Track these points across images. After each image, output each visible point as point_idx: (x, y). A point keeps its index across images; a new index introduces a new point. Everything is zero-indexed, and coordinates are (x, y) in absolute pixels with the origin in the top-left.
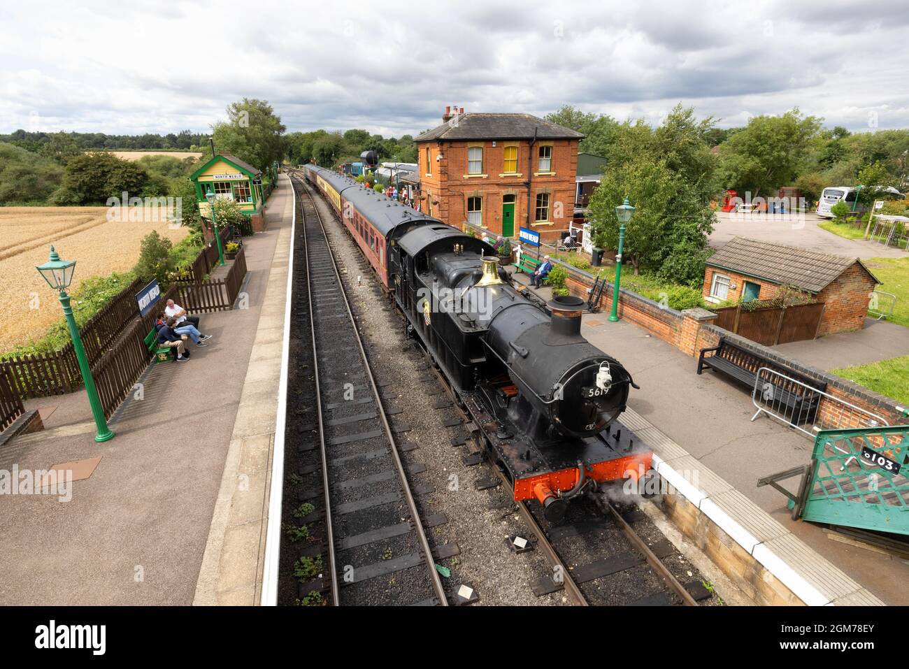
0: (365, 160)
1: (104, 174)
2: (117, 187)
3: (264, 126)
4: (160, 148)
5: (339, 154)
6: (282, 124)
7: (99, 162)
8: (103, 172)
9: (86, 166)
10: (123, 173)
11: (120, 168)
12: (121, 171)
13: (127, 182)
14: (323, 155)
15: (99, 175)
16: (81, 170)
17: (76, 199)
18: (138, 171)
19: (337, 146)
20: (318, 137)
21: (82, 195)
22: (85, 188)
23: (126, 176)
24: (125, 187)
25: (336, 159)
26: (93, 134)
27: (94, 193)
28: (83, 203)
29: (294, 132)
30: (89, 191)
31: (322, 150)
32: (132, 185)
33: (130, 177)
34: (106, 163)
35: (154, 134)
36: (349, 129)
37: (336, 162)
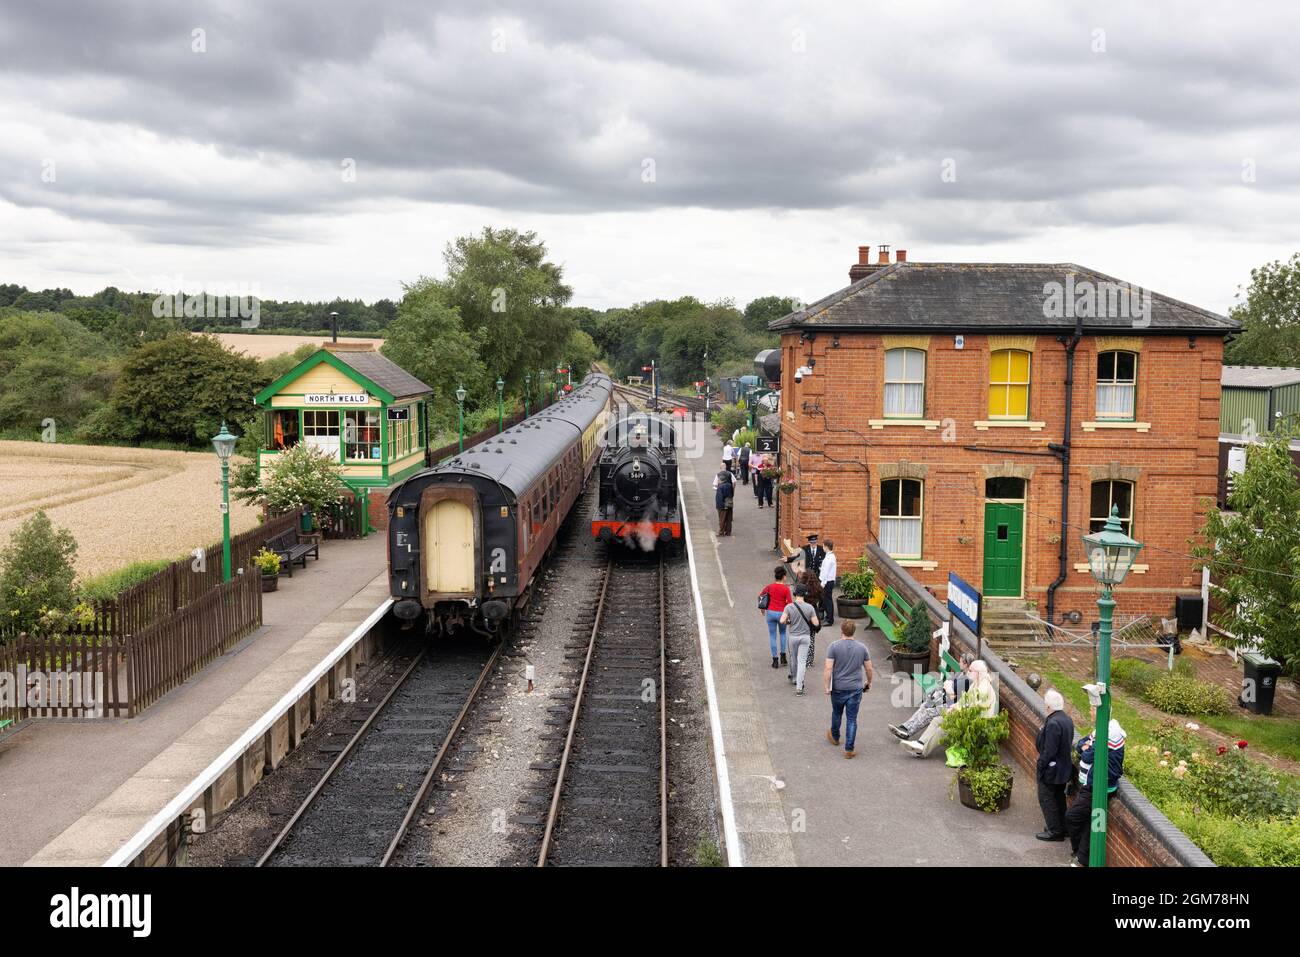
0: (762, 370)
1: (191, 380)
2: (206, 409)
4: (358, 329)
5: (723, 354)
6: (563, 282)
7: (187, 354)
8: (192, 376)
9: (160, 363)
10: (227, 380)
11: (224, 369)
12: (223, 376)
13: (230, 400)
14: (683, 354)
15: (181, 383)
16: (149, 370)
17: (127, 430)
18: (257, 379)
19: (719, 334)
20: (676, 313)
21: (139, 423)
22: (146, 410)
23: (230, 386)
24: (224, 410)
27: (163, 421)
28: (140, 439)
30: (154, 415)
31: (683, 342)
32: (239, 406)
33: (238, 389)
34: (200, 358)
35: (352, 300)
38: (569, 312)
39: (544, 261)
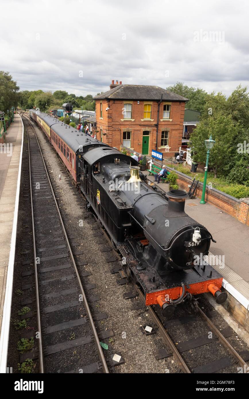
0: (65, 108)
3: (7, 87)
5: (50, 104)
6: (17, 85)
19: (49, 99)
25: (48, 107)
29: (24, 90)
36: (57, 90)
37: (48, 108)
38: (19, 93)
39: (12, 80)
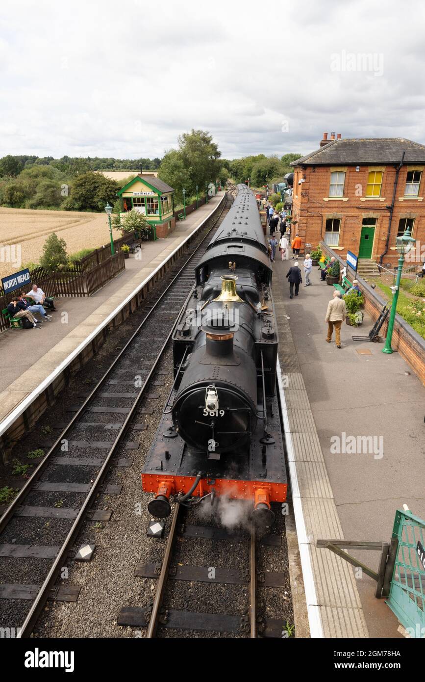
0: (287, 181)
1: (95, 188)
2: (101, 198)
3: (203, 153)
4: (148, 169)
5: (273, 175)
6: (218, 150)
7: (93, 179)
8: (95, 187)
9: (85, 182)
10: (107, 188)
11: (105, 184)
12: (105, 187)
13: (108, 195)
14: (259, 176)
15: (92, 189)
16: (81, 185)
17: (76, 206)
18: (116, 187)
19: (272, 168)
20: (258, 161)
21: (80, 203)
22: (82, 199)
23: (108, 190)
24: (107, 198)
25: (269, 180)
26: (107, 159)
27: (88, 203)
28: (81, 209)
30: (84, 200)
31: (259, 171)
32: (111, 197)
33: (111, 191)
34: (97, 181)
35: (146, 158)
36: (286, 153)
37: (269, 182)
38: (220, 161)
39: (212, 142)
